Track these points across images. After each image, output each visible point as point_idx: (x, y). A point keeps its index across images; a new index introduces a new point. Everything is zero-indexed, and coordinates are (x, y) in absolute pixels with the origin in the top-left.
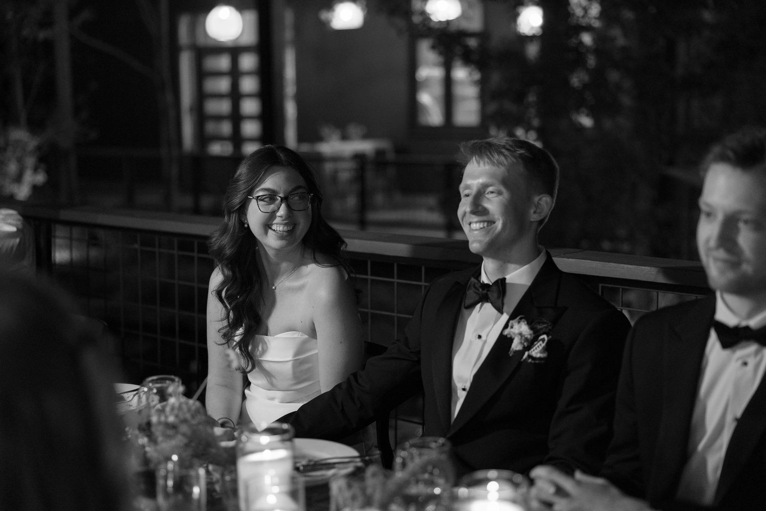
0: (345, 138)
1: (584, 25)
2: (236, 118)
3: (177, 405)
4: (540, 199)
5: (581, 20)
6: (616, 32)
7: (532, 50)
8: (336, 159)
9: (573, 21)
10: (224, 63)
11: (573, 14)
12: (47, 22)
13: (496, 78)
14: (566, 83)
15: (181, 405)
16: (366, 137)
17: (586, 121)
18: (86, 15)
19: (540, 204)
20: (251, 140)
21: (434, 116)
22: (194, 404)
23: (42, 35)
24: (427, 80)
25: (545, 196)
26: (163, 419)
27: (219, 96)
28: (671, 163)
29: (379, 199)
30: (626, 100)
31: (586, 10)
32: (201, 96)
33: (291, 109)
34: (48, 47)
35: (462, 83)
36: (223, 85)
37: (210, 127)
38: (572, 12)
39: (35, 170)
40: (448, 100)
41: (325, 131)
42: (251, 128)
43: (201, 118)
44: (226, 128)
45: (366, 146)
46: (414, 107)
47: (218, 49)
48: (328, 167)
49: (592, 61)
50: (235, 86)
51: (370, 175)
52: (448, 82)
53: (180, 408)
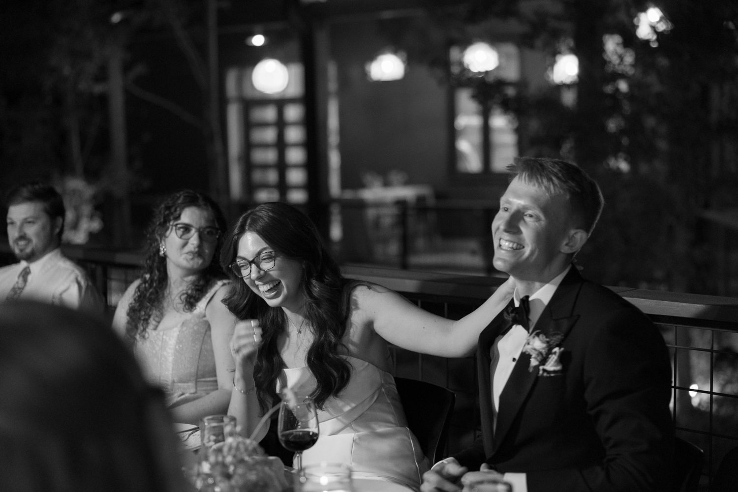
0: (387, 184)
1: (620, 72)
2: (282, 166)
3: (234, 445)
4: (576, 233)
5: (617, 67)
6: (652, 79)
7: (569, 98)
8: (379, 205)
9: (609, 69)
10: (270, 114)
11: (610, 62)
12: (102, 76)
13: (534, 125)
14: (603, 128)
15: (238, 444)
16: (408, 183)
17: (624, 166)
18: (140, 69)
19: (574, 238)
20: (297, 187)
21: (472, 163)
22: (251, 443)
23: (98, 89)
24: (466, 129)
25: (580, 232)
26: (220, 459)
27: (265, 146)
28: (707, 206)
29: (420, 243)
30: (662, 145)
31: (621, 58)
32: (248, 146)
33: (334, 159)
34: (103, 100)
35: (501, 130)
36: (269, 135)
37: (257, 176)
38: (608, 59)
39: (91, 217)
40: (487, 147)
41: (368, 178)
42: (296, 176)
43: (248, 166)
44: (272, 176)
45: (407, 193)
46: (453, 155)
47: (264, 101)
48: (371, 213)
49: (627, 107)
50: (281, 136)
51: (411, 221)
52: (486, 130)
53: (237, 448)
